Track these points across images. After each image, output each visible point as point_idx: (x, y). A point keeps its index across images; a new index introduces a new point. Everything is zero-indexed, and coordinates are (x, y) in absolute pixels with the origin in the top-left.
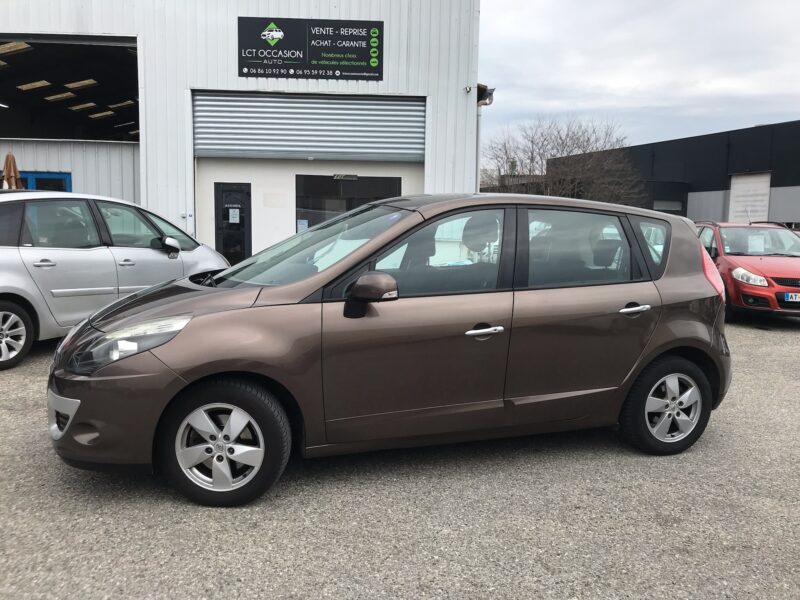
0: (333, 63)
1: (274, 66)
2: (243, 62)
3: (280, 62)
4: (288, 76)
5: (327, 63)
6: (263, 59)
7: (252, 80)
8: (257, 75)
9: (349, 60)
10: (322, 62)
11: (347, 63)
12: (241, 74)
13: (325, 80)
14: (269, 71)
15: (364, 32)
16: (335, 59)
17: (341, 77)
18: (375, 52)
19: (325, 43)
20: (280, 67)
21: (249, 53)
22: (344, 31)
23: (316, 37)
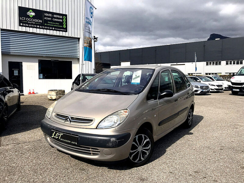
0: (52, 25)
1: (32, 24)
2: (20, 22)
3: (34, 23)
4: (37, 28)
5: (50, 25)
6: (29, 21)
7: (24, 28)
8: (26, 26)
9: (58, 25)
10: (48, 25)
11: (56, 26)
12: (20, 25)
13: (49, 30)
14: (30, 25)
15: (61, 17)
16: (53, 24)
17: (54, 30)
18: (65, 23)
19: (49, 19)
20: (34, 25)
21: (23, 18)
22: (55, 16)
23: (46, 16)
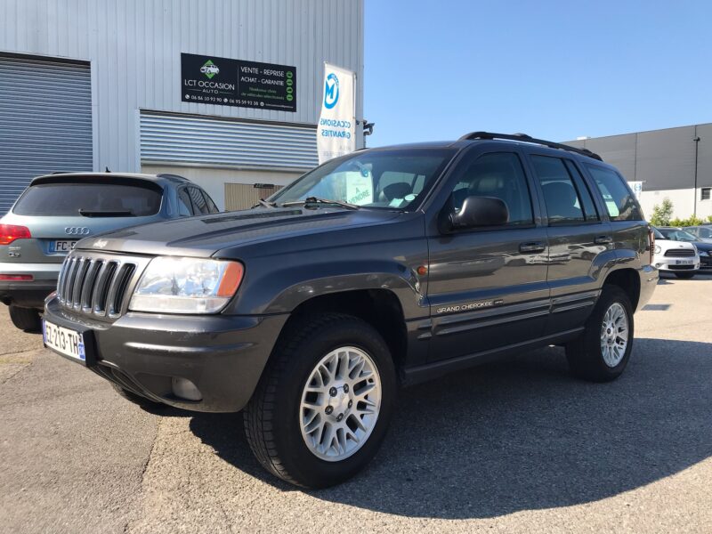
0: (259, 96)
1: (210, 95)
2: (185, 90)
3: (216, 92)
4: (223, 103)
5: (254, 95)
6: (204, 87)
7: (193, 105)
8: (197, 101)
9: (271, 94)
10: (250, 95)
11: (269, 97)
12: (184, 99)
13: (252, 109)
14: (207, 99)
15: (282, 75)
16: (261, 93)
17: (265, 107)
18: (290, 90)
19: (252, 80)
20: (216, 96)
21: (191, 83)
22: (266, 72)
23: (245, 74)
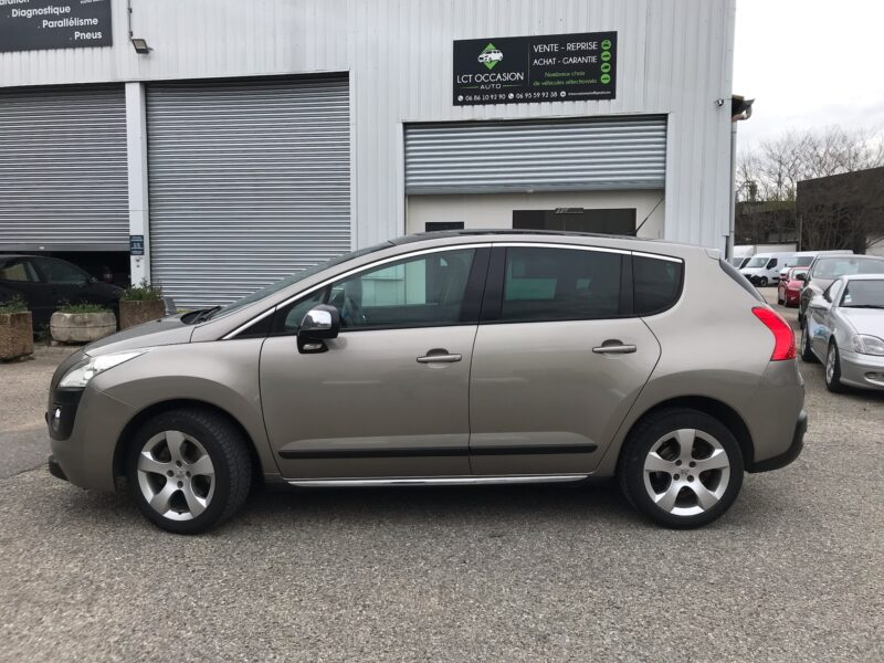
0: (559, 83)
1: (492, 91)
2: (458, 89)
3: (499, 87)
4: (507, 101)
5: (551, 83)
6: (483, 83)
7: (468, 108)
8: (473, 103)
9: (576, 78)
10: (545, 83)
11: (573, 82)
12: (456, 103)
13: (548, 103)
14: (486, 97)
15: (594, 47)
16: (561, 79)
17: (567, 99)
18: (606, 67)
19: (549, 62)
20: (499, 92)
21: (464, 79)
22: (570, 47)
23: (538, 56)
